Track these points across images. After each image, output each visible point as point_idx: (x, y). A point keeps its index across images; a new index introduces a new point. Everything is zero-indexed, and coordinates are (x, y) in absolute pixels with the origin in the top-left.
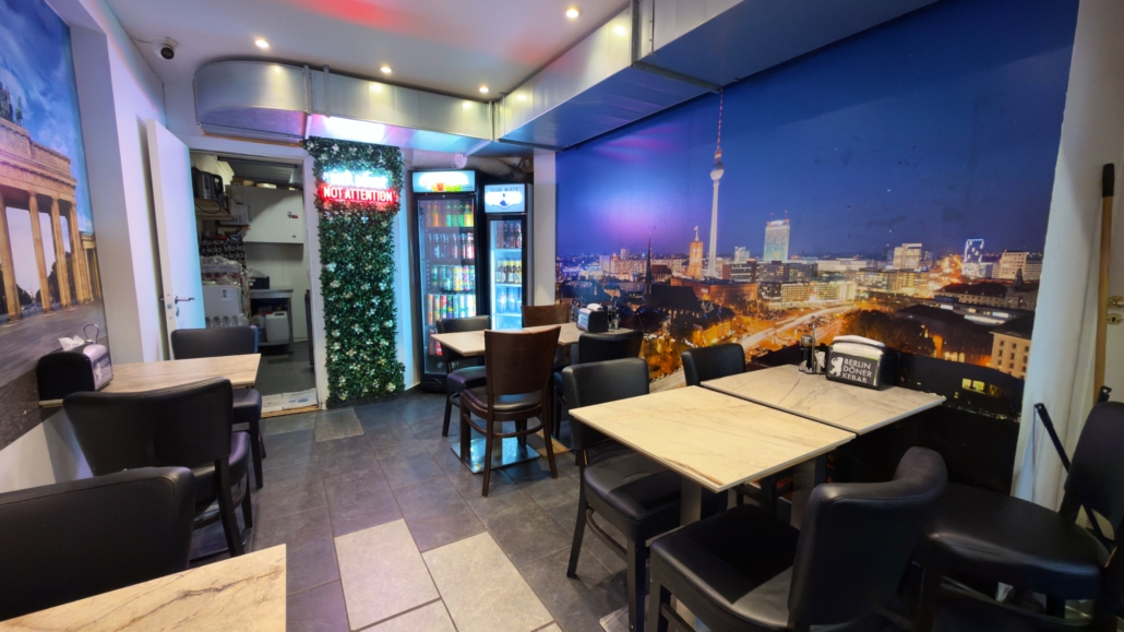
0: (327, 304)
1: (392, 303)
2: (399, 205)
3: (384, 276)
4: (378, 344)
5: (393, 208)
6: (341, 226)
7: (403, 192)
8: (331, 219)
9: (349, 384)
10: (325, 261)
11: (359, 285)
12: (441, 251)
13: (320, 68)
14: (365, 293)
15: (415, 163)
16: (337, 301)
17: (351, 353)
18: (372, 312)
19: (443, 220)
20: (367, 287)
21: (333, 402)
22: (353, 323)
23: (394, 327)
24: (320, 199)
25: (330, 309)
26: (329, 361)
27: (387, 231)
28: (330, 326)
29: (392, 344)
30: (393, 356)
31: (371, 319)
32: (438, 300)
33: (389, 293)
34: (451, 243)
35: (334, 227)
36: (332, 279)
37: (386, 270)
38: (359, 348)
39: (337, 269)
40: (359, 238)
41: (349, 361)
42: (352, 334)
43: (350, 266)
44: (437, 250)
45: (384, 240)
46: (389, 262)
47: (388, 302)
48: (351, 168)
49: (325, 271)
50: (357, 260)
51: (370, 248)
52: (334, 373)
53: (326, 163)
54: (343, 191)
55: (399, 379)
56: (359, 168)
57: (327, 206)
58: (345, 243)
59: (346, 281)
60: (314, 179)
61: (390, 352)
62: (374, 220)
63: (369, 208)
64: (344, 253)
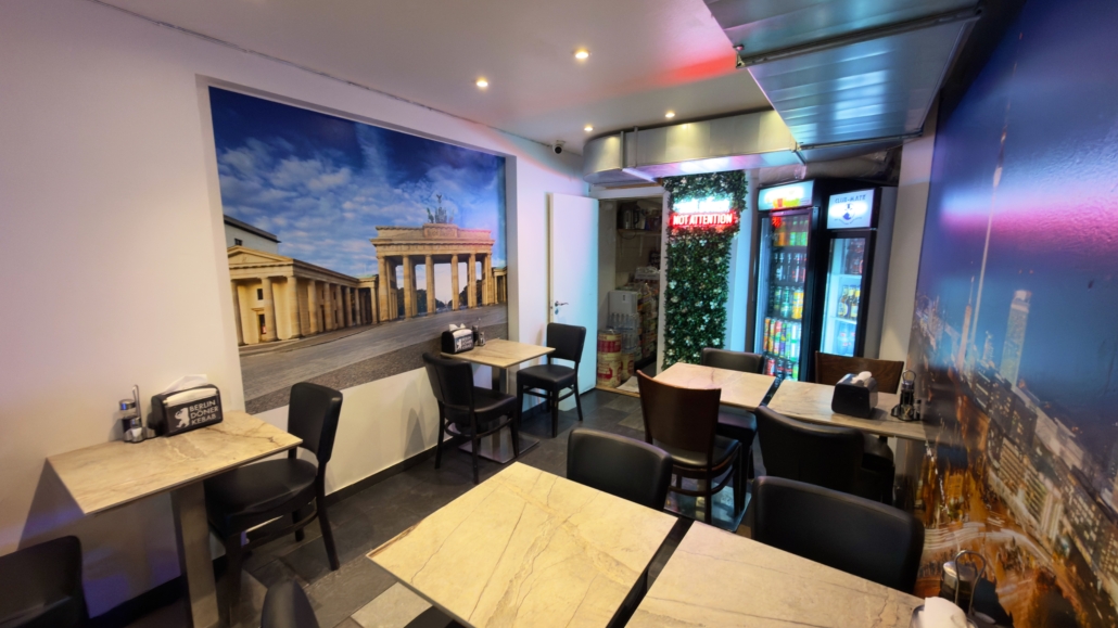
1: (722, 321)
2: (738, 225)
3: (716, 296)
5: (733, 228)
6: (683, 249)
7: (745, 213)
8: (676, 245)
10: (670, 280)
11: (693, 302)
12: (784, 273)
13: (632, 130)
14: (698, 309)
15: (762, 178)
16: (675, 314)
18: (702, 328)
19: (787, 238)
20: (700, 304)
22: (685, 335)
24: (671, 226)
25: (670, 320)
27: (723, 253)
28: (668, 335)
31: (700, 334)
32: (772, 326)
33: (720, 312)
36: (673, 295)
37: (718, 291)
39: (677, 287)
40: (697, 260)
43: (687, 285)
44: (780, 271)
46: (722, 283)
47: (717, 321)
48: (697, 196)
49: (668, 287)
50: (693, 280)
51: (705, 269)
53: (677, 195)
54: (689, 218)
56: (704, 195)
57: (674, 232)
58: (684, 264)
59: (683, 297)
60: (668, 210)
62: (715, 241)
63: (708, 231)
64: (683, 273)
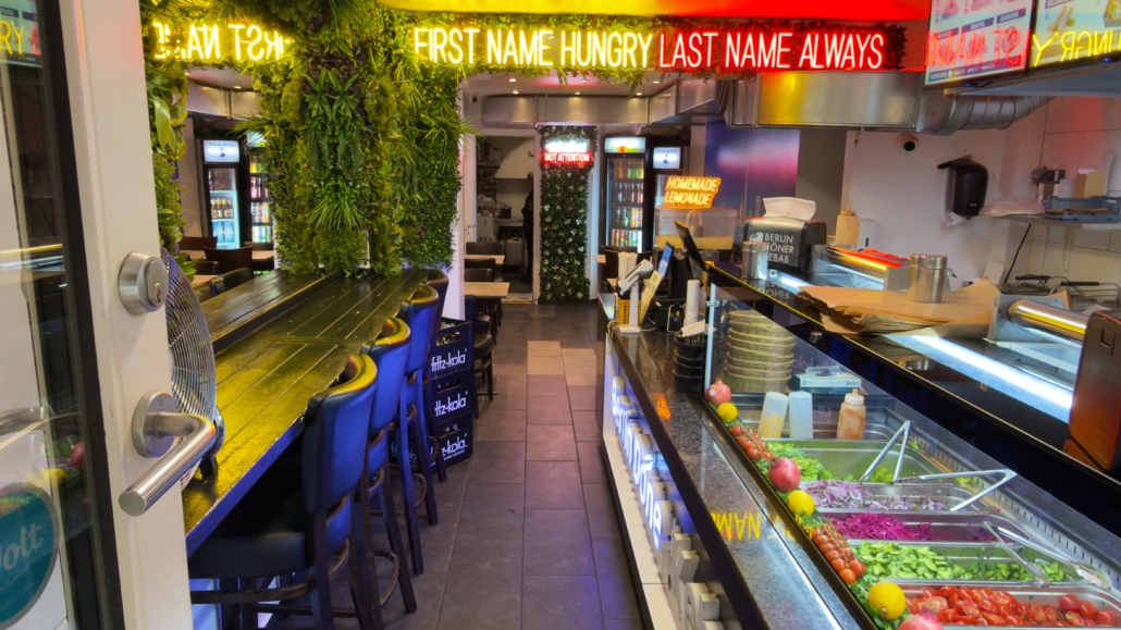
0: (543, 232)
1: (584, 234)
2: (593, 163)
3: (580, 214)
4: (572, 263)
5: (589, 165)
6: (554, 180)
7: (597, 154)
8: (548, 176)
9: (553, 288)
10: (543, 204)
11: (563, 221)
12: (623, 196)
13: (543, 95)
14: (567, 226)
15: (607, 131)
16: (549, 231)
17: (555, 268)
18: (571, 240)
19: (625, 173)
20: (568, 222)
21: (542, 300)
22: (558, 247)
23: (585, 252)
24: (543, 162)
25: (544, 236)
26: (541, 271)
27: (584, 183)
28: (543, 248)
29: (583, 264)
30: (583, 273)
31: (570, 245)
32: (618, 235)
33: (583, 227)
34: (630, 191)
35: (549, 181)
36: (546, 216)
37: (581, 211)
38: (560, 265)
39: (550, 209)
40: (565, 188)
41: (554, 273)
42: (557, 254)
43: (558, 207)
44: (620, 195)
45: (581, 189)
46: (584, 205)
47: (581, 233)
48: (563, 139)
49: (543, 210)
50: (563, 203)
51: (571, 195)
52: (544, 279)
53: (548, 137)
54: (557, 156)
55: (586, 291)
56: (568, 139)
57: (546, 166)
58: (556, 191)
59: (555, 217)
60: (540, 149)
61: (581, 269)
62: (574, 175)
63: (573, 166)
64: (555, 199)
